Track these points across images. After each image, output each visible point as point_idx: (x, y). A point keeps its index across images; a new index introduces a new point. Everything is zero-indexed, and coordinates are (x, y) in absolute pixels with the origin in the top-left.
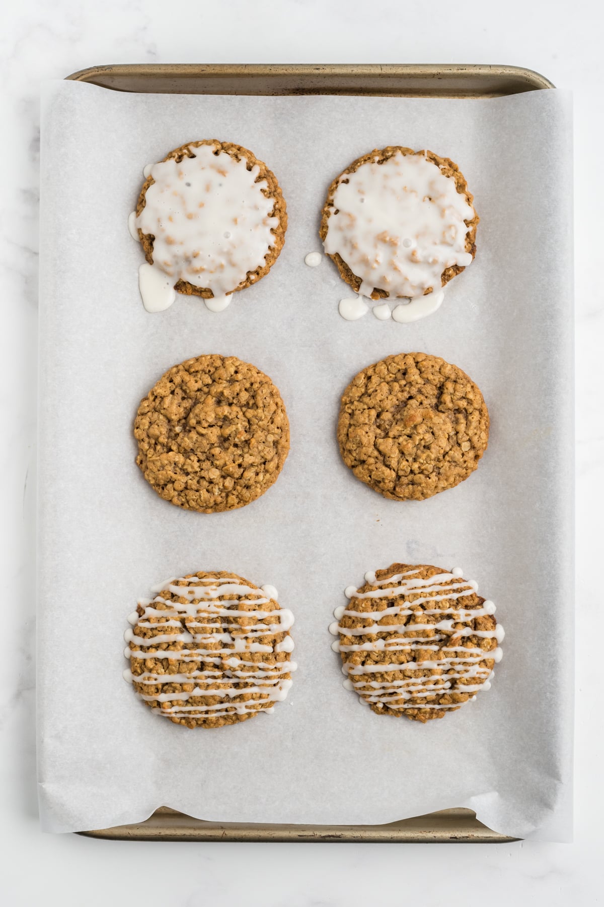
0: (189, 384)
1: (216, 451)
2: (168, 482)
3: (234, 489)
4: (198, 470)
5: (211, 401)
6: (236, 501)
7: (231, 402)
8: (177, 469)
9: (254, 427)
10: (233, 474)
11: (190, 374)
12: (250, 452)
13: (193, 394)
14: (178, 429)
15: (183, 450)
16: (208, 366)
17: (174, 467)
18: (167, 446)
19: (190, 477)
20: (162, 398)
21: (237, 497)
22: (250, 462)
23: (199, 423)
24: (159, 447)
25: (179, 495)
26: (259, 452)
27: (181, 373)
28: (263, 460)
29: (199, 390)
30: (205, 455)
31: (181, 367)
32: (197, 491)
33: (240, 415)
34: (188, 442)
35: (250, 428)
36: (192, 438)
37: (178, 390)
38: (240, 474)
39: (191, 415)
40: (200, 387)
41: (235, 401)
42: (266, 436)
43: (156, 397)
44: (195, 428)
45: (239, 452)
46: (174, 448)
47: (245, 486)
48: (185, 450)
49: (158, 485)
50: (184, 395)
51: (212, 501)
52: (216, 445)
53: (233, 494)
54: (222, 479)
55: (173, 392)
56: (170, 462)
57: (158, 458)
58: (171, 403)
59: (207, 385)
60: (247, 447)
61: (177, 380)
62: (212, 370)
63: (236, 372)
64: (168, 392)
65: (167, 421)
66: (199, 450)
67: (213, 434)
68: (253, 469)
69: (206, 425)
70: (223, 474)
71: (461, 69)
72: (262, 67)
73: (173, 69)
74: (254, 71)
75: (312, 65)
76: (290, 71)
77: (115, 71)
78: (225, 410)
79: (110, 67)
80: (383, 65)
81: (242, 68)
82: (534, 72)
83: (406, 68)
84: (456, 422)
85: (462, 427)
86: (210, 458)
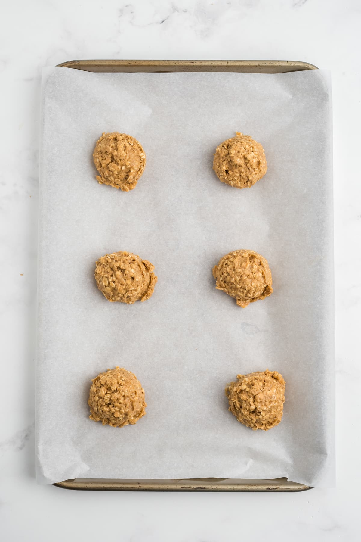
71: (272, 63)
72: (162, 61)
74: (158, 64)
75: (189, 60)
76: (177, 64)
77: (81, 63)
80: (229, 61)
81: (151, 62)
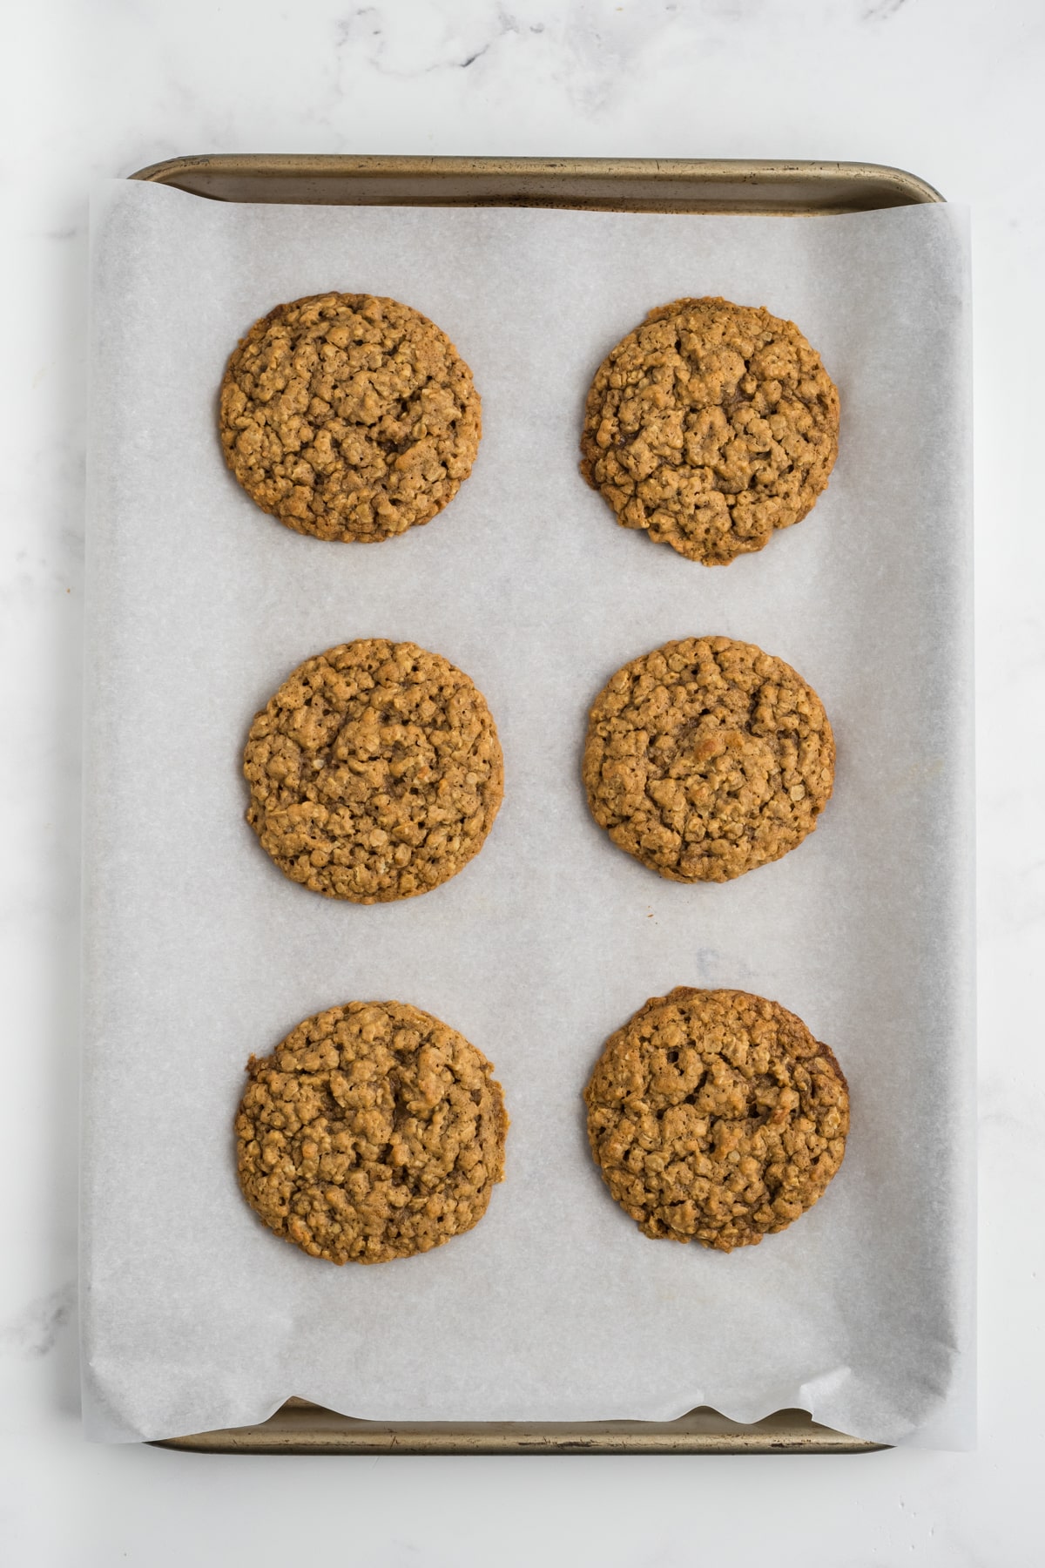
0: (336, 689)
1: (383, 800)
2: (302, 852)
3: (412, 864)
4: (352, 831)
5: (373, 717)
6: (415, 883)
7: (406, 718)
8: (316, 830)
9: (446, 760)
10: (410, 839)
11: (338, 671)
12: (439, 802)
13: (342, 705)
14: (317, 764)
15: (326, 799)
16: (367, 658)
17: (311, 828)
18: (299, 792)
19: (337, 844)
20: (291, 712)
21: (417, 876)
22: (439, 819)
23: (353, 753)
24: (285, 794)
25: (319, 874)
26: (454, 803)
27: (322, 670)
28: (460, 816)
29: (353, 698)
30: (362, 807)
31: (322, 660)
32: (350, 867)
33: (423, 738)
34: (334, 785)
35: (438, 762)
36: (341, 778)
37: (317, 699)
38: (421, 838)
39: (340, 741)
40: (354, 693)
41: (413, 718)
42: (465, 776)
43: (281, 710)
44: (345, 762)
45: (421, 802)
46: (312, 795)
47: (429, 859)
48: (330, 798)
49: (284, 857)
50: (327, 707)
51: (374, 883)
52: (381, 790)
53: (410, 873)
54: (391, 848)
55: (308, 702)
56: (304, 819)
57: (285, 812)
58: (307, 720)
59: (367, 691)
60: (434, 794)
61: (317, 681)
62: (375, 665)
63: (415, 669)
64: (303, 701)
65: (298, 750)
66: (352, 799)
67: (377, 773)
68: (444, 831)
69: (365, 757)
70: (394, 838)
71: (790, 169)
72: (460, 161)
73: (311, 164)
74: (446, 168)
75: (542, 159)
76: (506, 169)
77: (214, 165)
78: (398, 732)
79: (206, 158)
80: (662, 160)
81: (427, 162)
82: (911, 175)
83: (698, 166)
84: (782, 752)
85: (791, 761)
86: (372, 812)
